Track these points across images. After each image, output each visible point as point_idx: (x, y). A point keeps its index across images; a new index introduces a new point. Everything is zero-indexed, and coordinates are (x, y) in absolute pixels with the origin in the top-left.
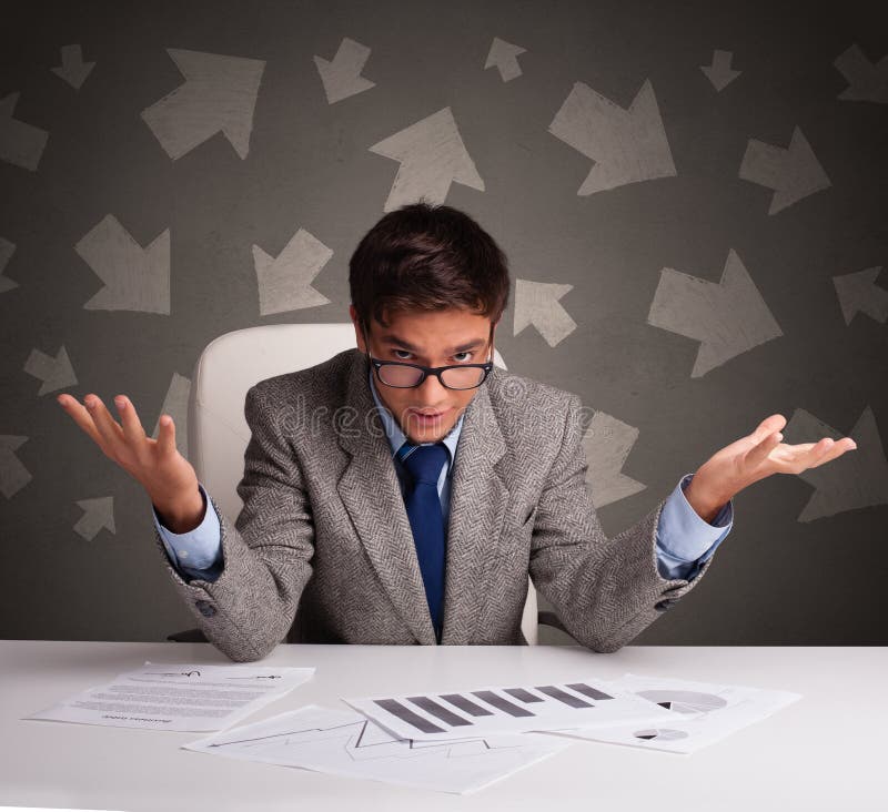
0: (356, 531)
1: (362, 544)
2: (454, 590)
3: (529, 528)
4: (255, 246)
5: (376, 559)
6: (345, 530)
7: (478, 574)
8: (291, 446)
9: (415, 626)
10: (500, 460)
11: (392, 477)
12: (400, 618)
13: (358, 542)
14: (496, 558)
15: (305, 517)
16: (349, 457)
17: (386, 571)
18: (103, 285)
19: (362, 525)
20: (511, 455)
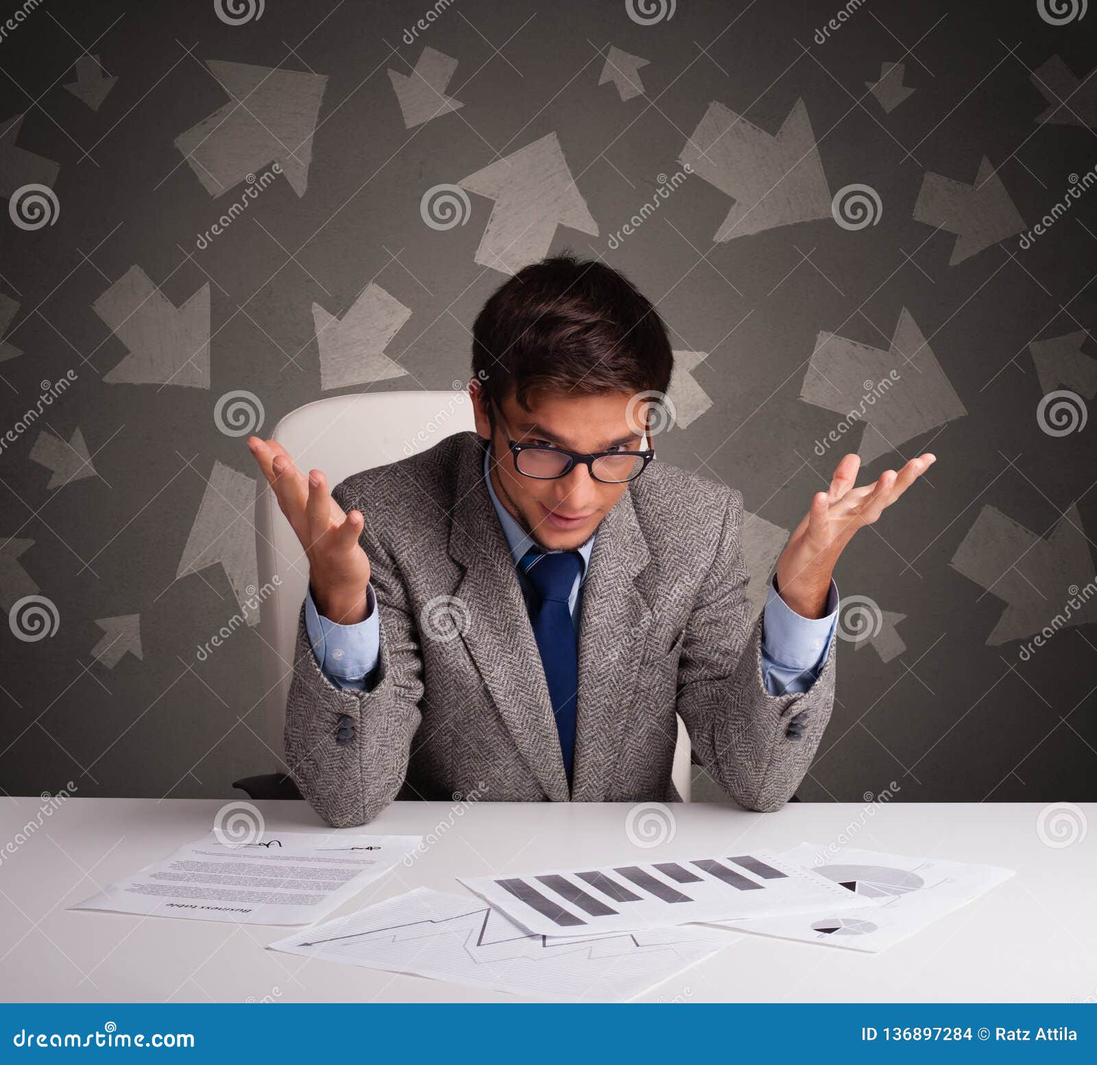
0: (474, 663)
1: (482, 679)
2: (585, 733)
3: (674, 656)
4: (315, 304)
5: (499, 696)
6: (461, 661)
7: (612, 714)
8: (393, 558)
9: (544, 778)
10: (642, 572)
11: (516, 594)
12: (526, 768)
13: (476, 675)
14: (635, 693)
15: (412, 646)
16: (463, 570)
17: (511, 710)
18: (128, 352)
19: (480, 653)
20: (655, 566)
